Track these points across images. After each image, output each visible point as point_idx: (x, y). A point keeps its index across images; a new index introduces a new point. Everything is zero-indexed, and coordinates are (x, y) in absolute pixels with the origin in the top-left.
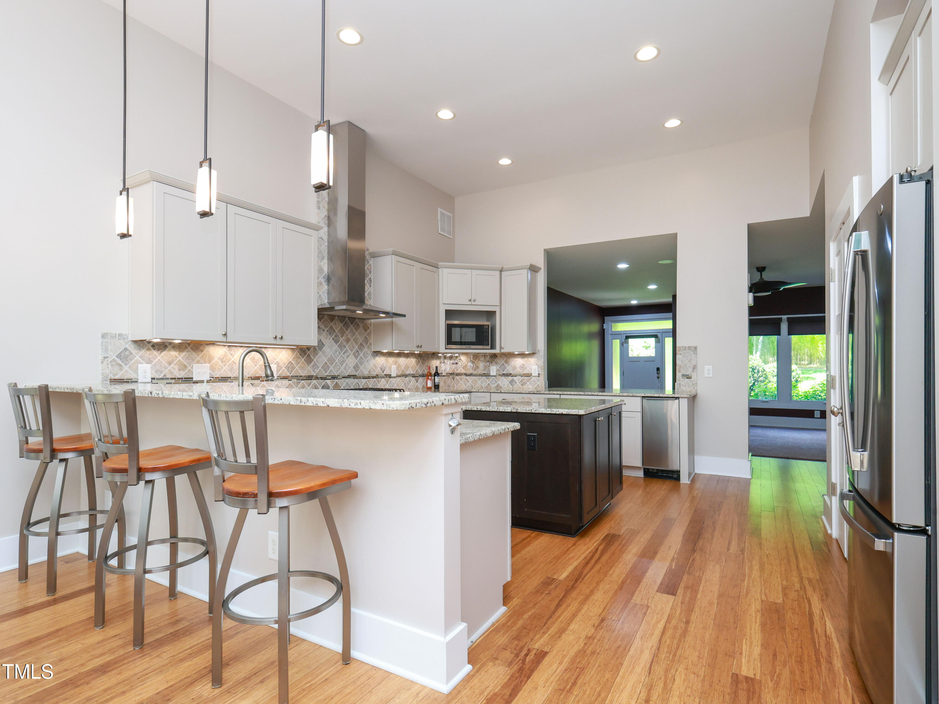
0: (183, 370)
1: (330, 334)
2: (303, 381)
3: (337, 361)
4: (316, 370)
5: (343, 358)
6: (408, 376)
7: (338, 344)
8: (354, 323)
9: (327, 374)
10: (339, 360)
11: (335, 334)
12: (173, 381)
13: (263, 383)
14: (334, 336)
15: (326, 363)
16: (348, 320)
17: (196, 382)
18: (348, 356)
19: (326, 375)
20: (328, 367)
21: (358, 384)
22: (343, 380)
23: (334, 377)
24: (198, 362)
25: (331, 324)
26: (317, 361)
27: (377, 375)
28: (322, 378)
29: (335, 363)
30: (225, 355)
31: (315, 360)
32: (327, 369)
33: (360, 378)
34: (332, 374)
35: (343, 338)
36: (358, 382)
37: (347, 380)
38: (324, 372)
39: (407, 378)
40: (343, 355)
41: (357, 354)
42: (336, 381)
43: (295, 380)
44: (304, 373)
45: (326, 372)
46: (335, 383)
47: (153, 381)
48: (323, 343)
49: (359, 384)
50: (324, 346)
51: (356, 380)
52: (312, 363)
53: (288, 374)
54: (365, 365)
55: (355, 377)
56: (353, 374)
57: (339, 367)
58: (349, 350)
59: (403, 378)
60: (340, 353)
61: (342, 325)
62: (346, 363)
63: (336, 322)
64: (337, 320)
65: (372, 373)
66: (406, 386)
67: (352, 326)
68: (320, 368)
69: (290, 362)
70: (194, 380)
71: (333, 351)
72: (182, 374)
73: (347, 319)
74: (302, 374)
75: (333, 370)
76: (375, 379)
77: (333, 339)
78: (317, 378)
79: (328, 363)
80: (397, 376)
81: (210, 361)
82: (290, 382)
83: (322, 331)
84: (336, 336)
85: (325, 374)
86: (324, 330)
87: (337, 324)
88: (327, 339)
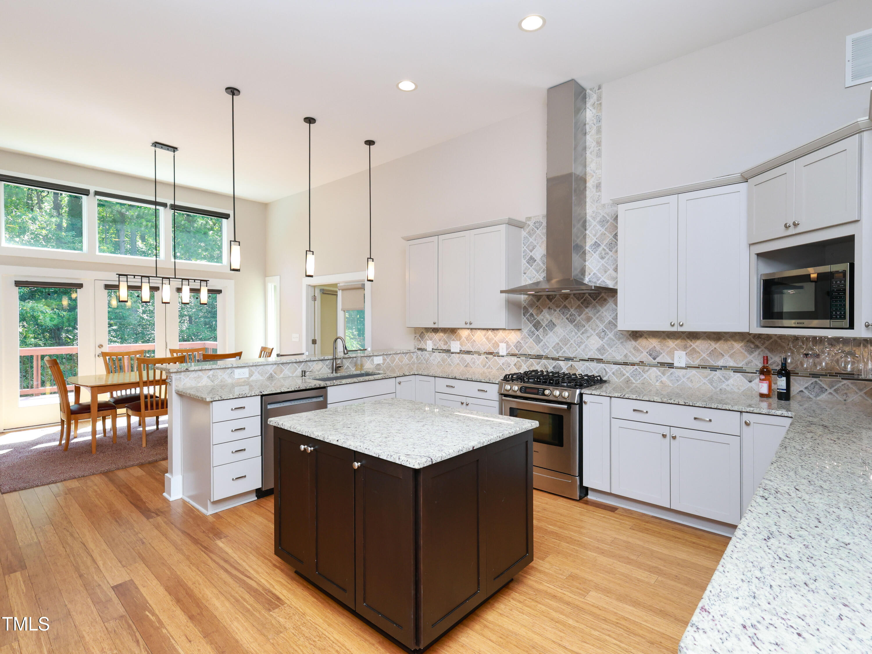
0: (446, 345)
1: (563, 314)
2: (531, 360)
3: (572, 342)
4: (545, 350)
5: (582, 339)
6: (721, 369)
7: (574, 323)
8: (598, 298)
9: (560, 354)
10: (575, 341)
11: (570, 313)
12: (441, 351)
13: (495, 357)
14: (568, 316)
15: (558, 344)
16: (589, 297)
17: (452, 353)
18: (588, 337)
19: (558, 355)
20: (561, 348)
21: (605, 369)
22: (581, 362)
23: (568, 359)
24: (453, 340)
25: (565, 303)
26: (547, 341)
27: (640, 362)
28: (553, 359)
29: (569, 344)
30: (469, 335)
31: (544, 340)
32: (559, 350)
33: (608, 362)
34: (566, 355)
35: (581, 316)
36: (605, 367)
37: (587, 364)
38: (555, 353)
39: (718, 373)
40: (581, 336)
41: (603, 334)
42: (570, 363)
43: (523, 358)
44: (533, 352)
45: (558, 353)
46: (570, 365)
47: (434, 351)
48: (554, 324)
49: (607, 370)
50: (556, 326)
51: (602, 365)
52: (542, 343)
53: (517, 352)
54: (617, 347)
55: (599, 361)
56: (596, 357)
57: (575, 349)
58: (590, 330)
59: (708, 371)
60: (576, 334)
61: (579, 303)
62: (585, 344)
63: (572, 300)
64: (572, 298)
65: (630, 359)
66: (714, 384)
67: (595, 302)
68: (551, 348)
69: (519, 341)
70: (452, 351)
71: (567, 331)
72: (445, 347)
73: (587, 295)
74: (530, 354)
75: (567, 351)
76: (636, 367)
77: (567, 319)
78: (547, 358)
79: (560, 344)
80: (688, 367)
81: (460, 340)
82: (519, 359)
83: (553, 311)
84: (570, 315)
85: (556, 355)
86: (555, 311)
87: (572, 302)
88: (559, 319)
